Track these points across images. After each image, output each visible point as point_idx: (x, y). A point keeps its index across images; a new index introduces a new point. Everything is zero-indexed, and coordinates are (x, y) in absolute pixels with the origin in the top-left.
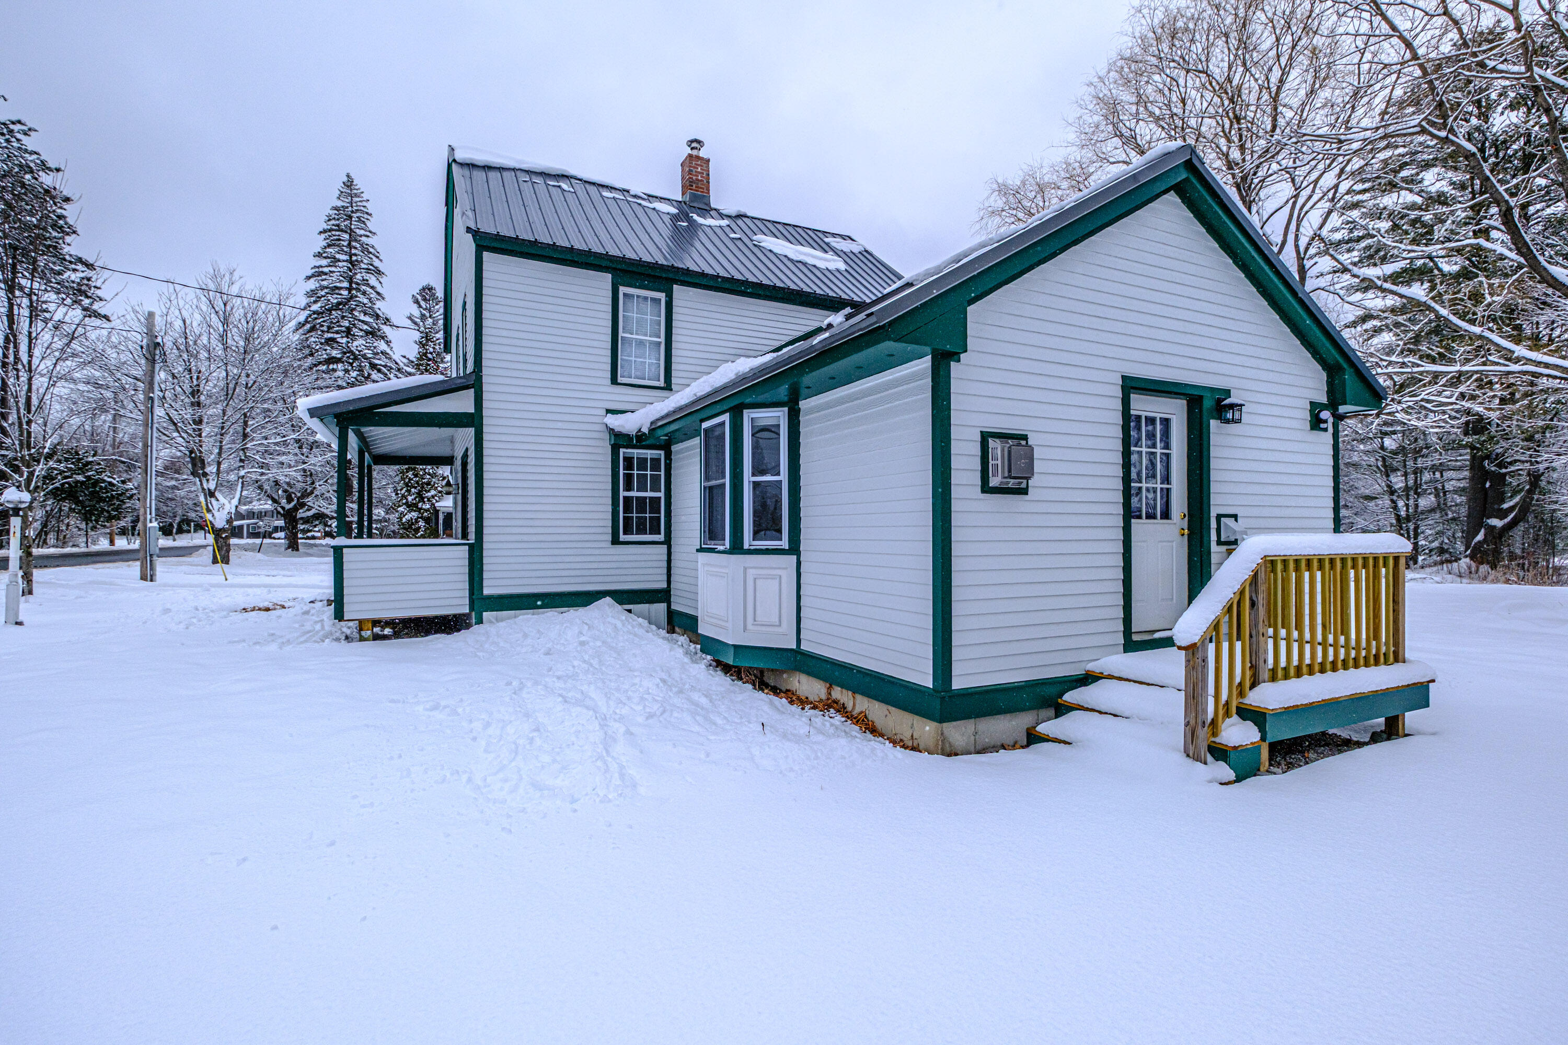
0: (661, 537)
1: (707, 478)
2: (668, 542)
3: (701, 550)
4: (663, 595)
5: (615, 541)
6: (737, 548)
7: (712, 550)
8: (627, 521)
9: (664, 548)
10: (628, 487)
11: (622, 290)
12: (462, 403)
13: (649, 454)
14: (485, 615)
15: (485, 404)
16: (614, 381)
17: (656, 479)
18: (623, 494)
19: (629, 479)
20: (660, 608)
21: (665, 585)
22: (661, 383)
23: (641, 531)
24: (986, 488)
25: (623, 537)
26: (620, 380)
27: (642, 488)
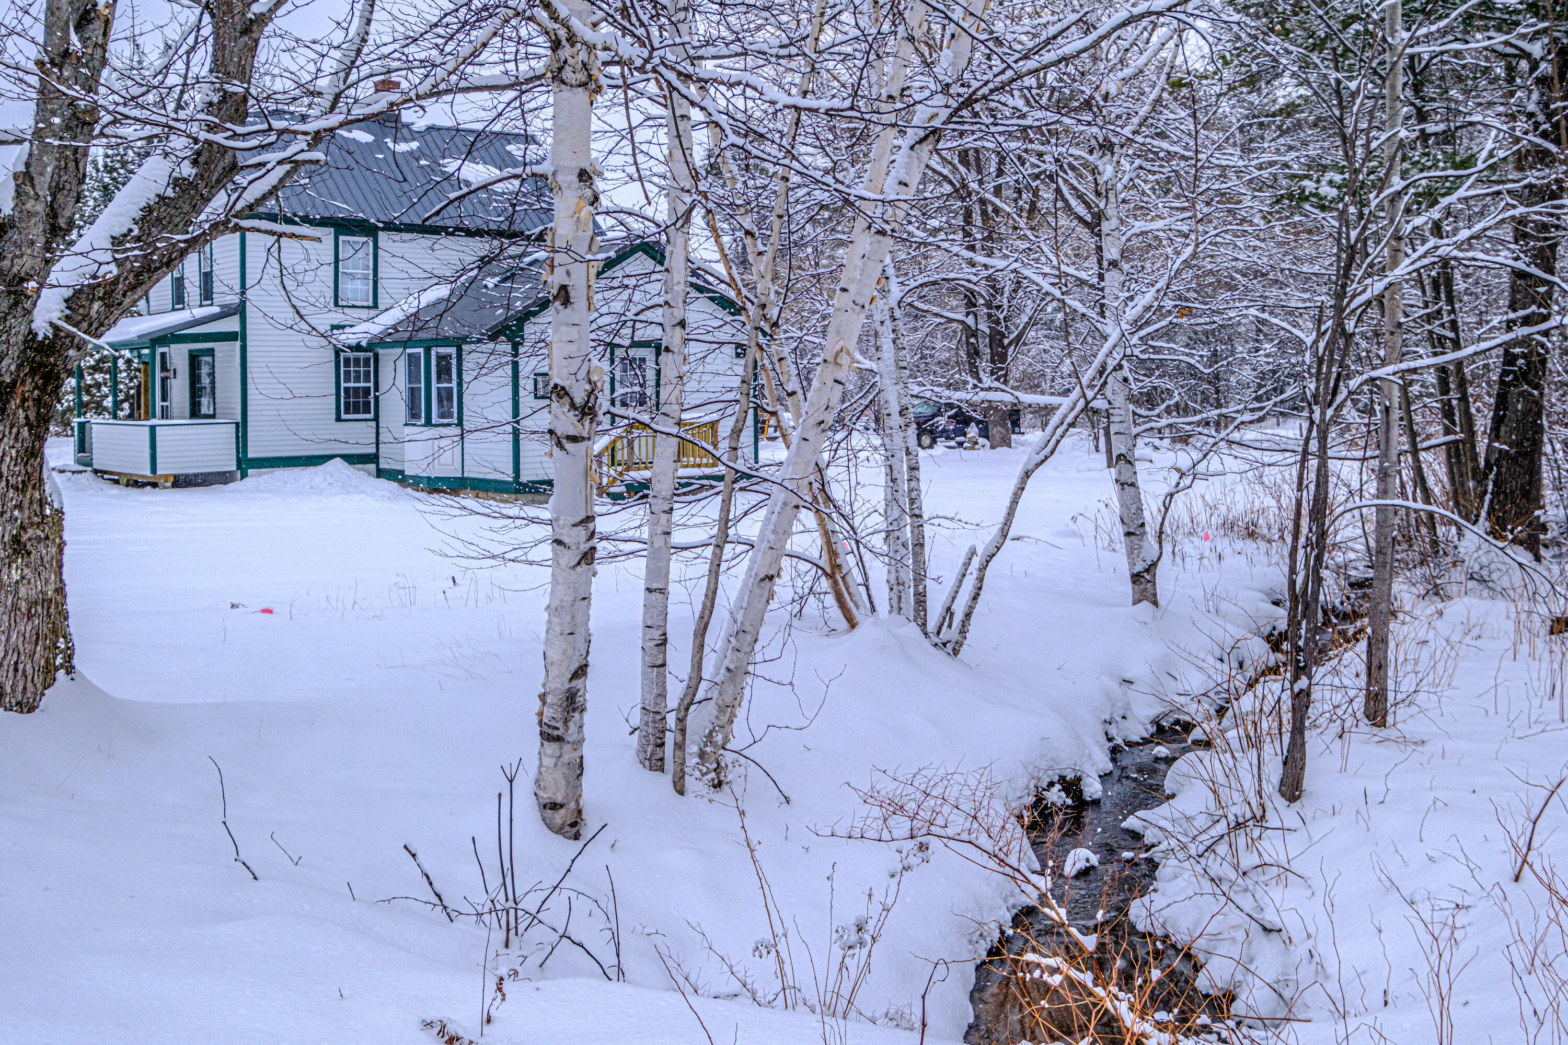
0: (371, 416)
1: (410, 382)
2: (376, 419)
3: (406, 425)
4: (374, 458)
5: (338, 419)
6: (428, 423)
7: (414, 425)
8: (347, 404)
9: (374, 424)
10: (347, 380)
11: (342, 238)
12: (231, 325)
13: (361, 355)
14: (250, 471)
15: (248, 326)
16: (336, 304)
17: (367, 374)
18: (343, 385)
19: (347, 373)
20: (372, 467)
21: (374, 451)
22: (371, 303)
23: (356, 411)
24: (536, 397)
25: (343, 416)
26: (340, 303)
27: (357, 380)
